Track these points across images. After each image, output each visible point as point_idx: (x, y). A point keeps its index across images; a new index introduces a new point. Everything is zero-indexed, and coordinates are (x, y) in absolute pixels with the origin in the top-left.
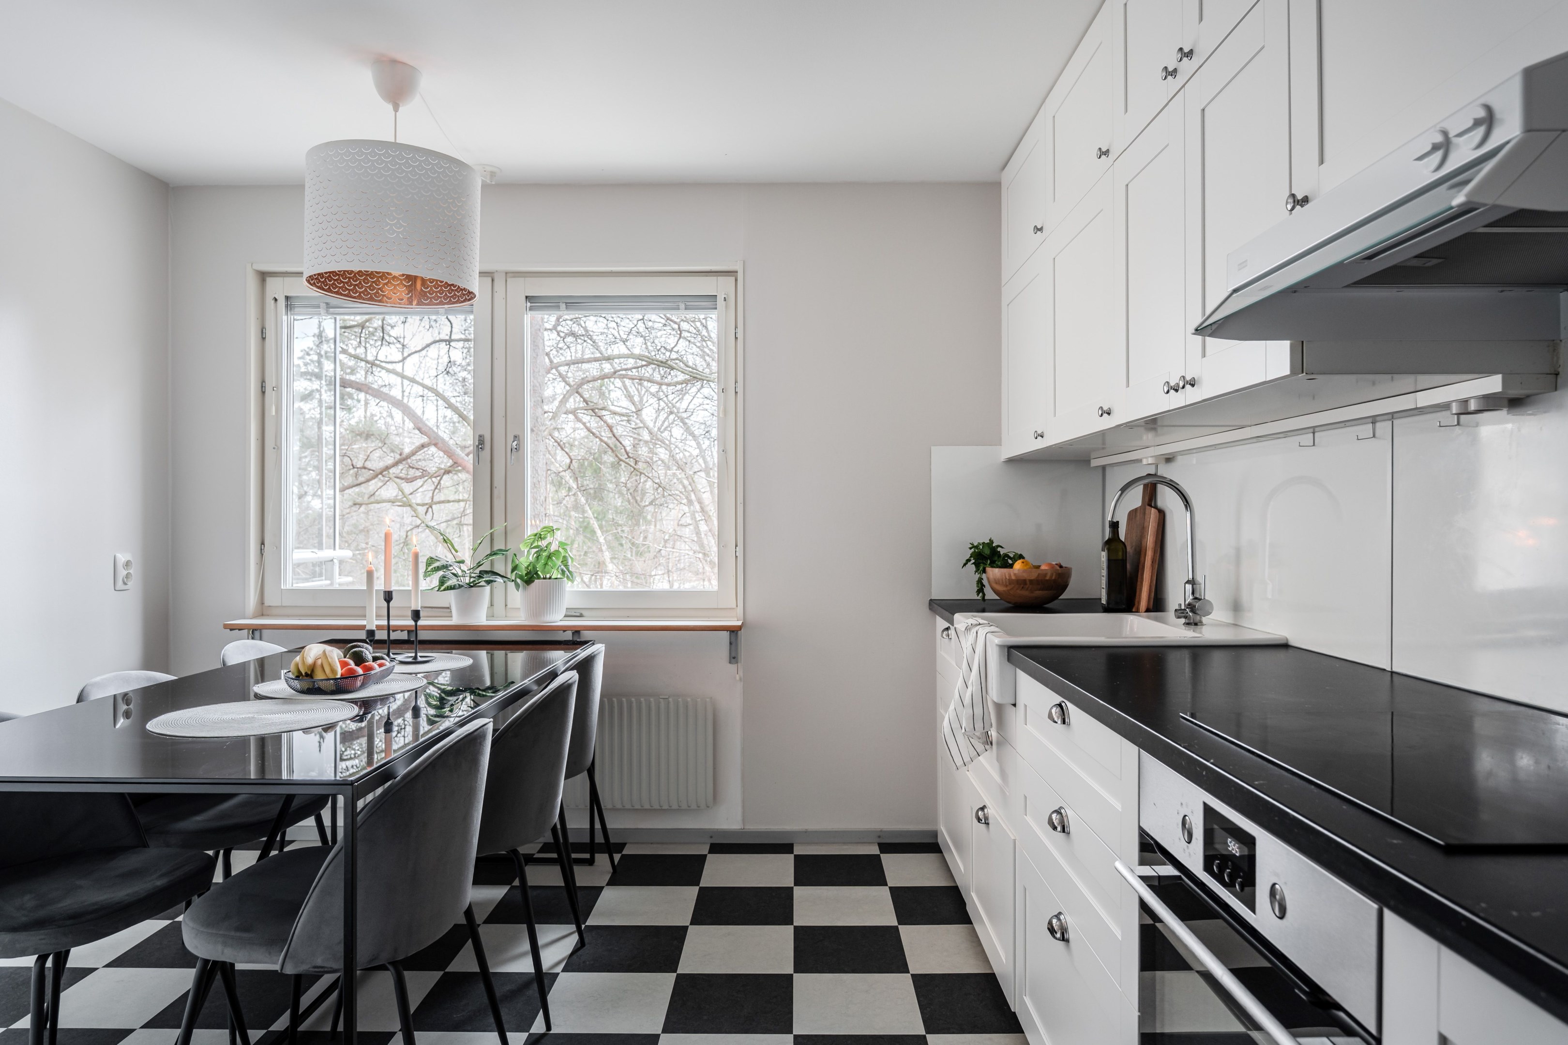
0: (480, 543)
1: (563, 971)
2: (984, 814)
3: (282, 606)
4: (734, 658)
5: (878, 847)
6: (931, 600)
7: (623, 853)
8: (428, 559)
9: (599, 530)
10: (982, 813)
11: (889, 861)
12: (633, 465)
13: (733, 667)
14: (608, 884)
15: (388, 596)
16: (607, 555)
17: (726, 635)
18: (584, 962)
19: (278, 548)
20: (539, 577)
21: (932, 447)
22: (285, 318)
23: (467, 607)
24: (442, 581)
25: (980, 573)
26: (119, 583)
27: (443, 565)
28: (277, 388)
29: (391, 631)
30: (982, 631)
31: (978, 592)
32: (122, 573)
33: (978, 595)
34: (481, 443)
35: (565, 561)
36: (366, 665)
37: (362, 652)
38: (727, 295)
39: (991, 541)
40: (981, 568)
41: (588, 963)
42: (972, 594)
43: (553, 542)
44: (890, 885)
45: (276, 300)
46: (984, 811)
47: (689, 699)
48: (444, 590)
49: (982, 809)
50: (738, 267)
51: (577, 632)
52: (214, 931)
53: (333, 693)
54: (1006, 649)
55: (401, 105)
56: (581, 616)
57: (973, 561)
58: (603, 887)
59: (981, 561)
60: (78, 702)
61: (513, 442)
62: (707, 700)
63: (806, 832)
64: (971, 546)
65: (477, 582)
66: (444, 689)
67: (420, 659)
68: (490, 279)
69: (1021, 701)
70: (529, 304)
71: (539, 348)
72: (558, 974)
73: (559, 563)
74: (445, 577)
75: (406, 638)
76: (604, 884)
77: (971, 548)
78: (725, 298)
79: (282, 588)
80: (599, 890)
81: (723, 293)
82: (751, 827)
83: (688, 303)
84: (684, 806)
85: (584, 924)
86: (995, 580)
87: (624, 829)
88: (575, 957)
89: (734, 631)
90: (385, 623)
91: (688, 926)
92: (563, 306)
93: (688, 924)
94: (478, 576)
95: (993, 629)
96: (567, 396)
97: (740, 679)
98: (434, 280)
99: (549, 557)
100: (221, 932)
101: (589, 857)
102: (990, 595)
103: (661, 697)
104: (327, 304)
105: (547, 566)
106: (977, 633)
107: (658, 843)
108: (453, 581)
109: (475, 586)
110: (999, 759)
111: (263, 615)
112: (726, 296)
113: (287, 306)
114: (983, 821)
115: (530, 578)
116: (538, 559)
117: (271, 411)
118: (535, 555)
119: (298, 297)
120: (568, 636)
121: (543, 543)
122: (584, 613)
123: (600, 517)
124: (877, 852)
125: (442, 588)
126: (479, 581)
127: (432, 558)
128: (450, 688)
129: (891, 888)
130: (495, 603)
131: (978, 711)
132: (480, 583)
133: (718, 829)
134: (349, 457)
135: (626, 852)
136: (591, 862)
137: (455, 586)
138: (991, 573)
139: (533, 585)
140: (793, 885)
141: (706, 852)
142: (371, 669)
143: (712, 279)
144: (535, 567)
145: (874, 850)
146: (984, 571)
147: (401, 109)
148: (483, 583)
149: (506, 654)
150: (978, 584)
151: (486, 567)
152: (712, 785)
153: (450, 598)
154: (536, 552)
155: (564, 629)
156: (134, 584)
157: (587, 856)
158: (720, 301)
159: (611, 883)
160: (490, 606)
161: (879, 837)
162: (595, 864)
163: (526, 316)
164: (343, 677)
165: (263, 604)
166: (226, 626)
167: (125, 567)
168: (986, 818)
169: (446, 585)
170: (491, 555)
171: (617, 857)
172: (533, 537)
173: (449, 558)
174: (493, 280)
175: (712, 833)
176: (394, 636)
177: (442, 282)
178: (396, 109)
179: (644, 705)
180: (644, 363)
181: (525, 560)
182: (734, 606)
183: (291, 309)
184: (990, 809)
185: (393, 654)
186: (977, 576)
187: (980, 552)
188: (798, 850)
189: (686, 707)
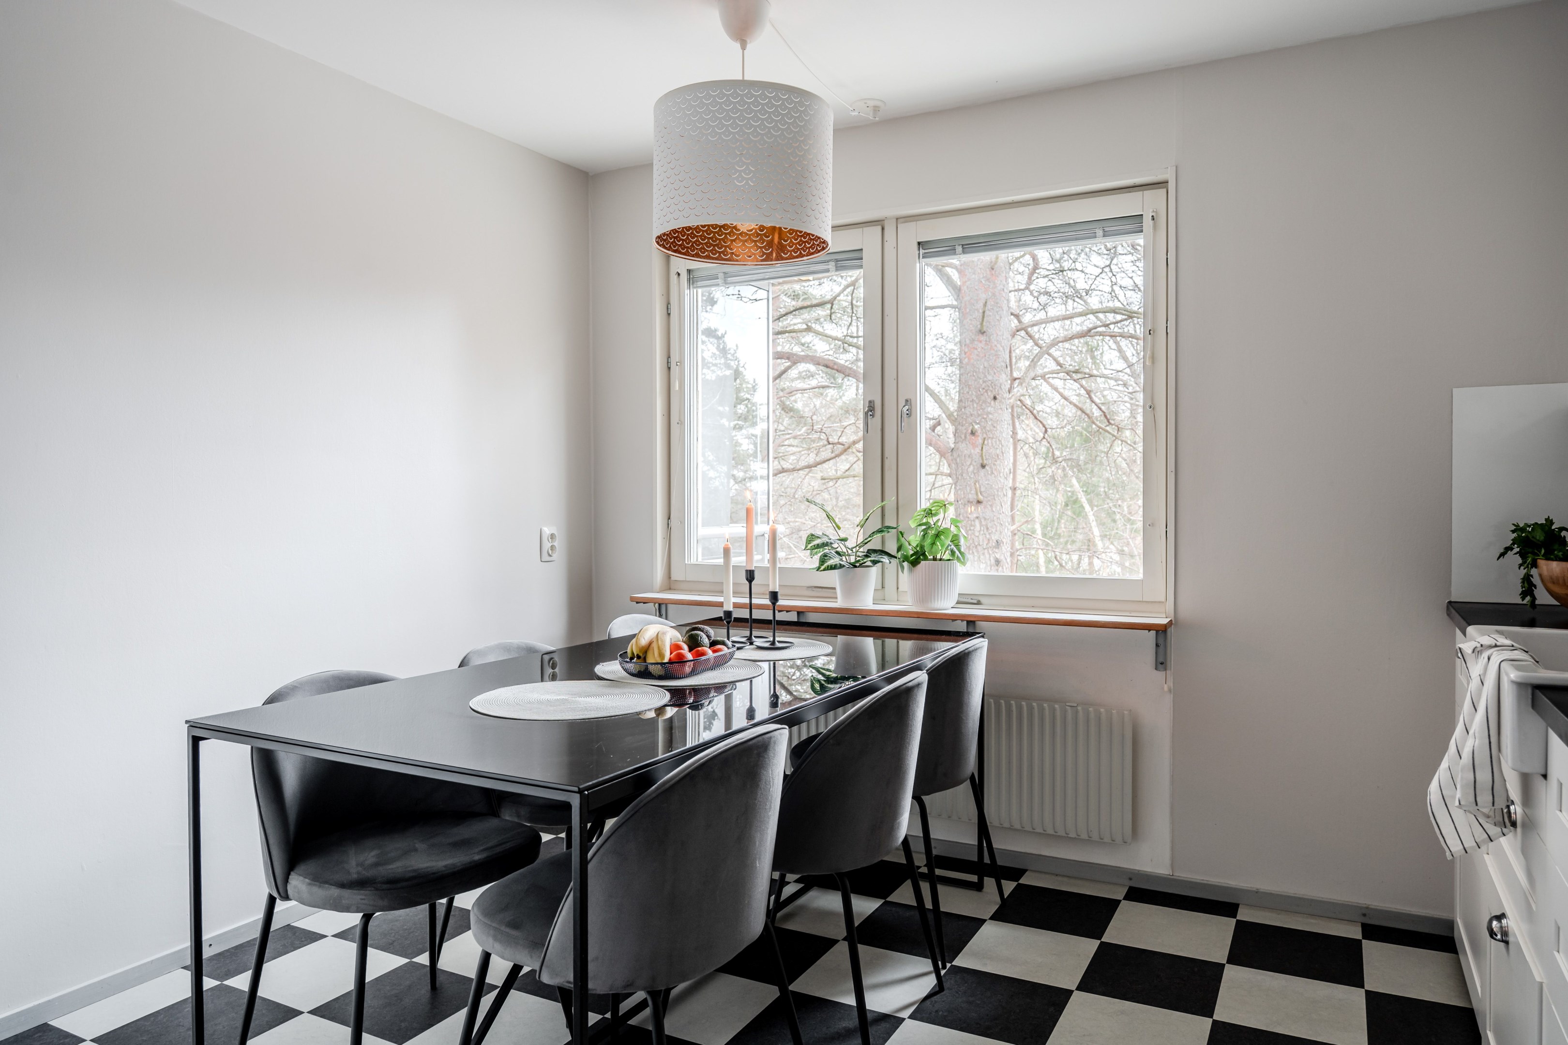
0: (867, 519)
1: (910, 1017)
2: (1501, 927)
3: (686, 581)
4: (1162, 664)
5: (1360, 929)
6: (1450, 602)
7: (1021, 881)
8: (809, 536)
9: (1088, 505)
10: (1498, 925)
11: (1372, 951)
12: (1115, 434)
13: (1160, 675)
14: (992, 918)
15: (750, 576)
16: (1096, 531)
17: (1153, 633)
18: (937, 1011)
19: (682, 522)
20: (926, 559)
21: (1454, 390)
22: (687, 291)
23: (851, 589)
24: (823, 561)
25: (1527, 567)
26: (545, 556)
27: (823, 543)
28: (681, 363)
29: (776, 612)
30: (1497, 657)
31: (1524, 595)
32: (547, 545)
33: (1523, 599)
34: (871, 409)
35: (955, 540)
36: (699, 650)
37: (697, 635)
38: (1156, 212)
39: (1549, 522)
40: (1529, 560)
41: (941, 1013)
42: (1513, 596)
43: (945, 520)
44: (1368, 987)
45: (679, 274)
46: (1501, 922)
47: (1102, 710)
48: (824, 570)
49: (1500, 917)
50: (1170, 176)
51: (971, 622)
52: (489, 923)
53: (660, 678)
54: (1530, 691)
55: (748, 41)
56: (979, 603)
57: (1517, 550)
58: (984, 921)
59: (1530, 550)
60: (459, 667)
61: (904, 406)
62: (1125, 712)
63: (1257, 892)
64: (1513, 528)
65: (862, 562)
66: (829, 675)
67: (778, 645)
68: (879, 228)
69: (1555, 772)
70: (922, 251)
71: (1003, 310)
72: (904, 1019)
73: (948, 542)
74: (826, 556)
75: (796, 620)
76: (987, 916)
77: (1513, 531)
78: (1152, 216)
79: (686, 562)
80: (978, 923)
81: (1151, 210)
82: (1183, 874)
83: (1106, 229)
84: (1095, 837)
85: (951, 962)
86: (1551, 578)
87: (1024, 853)
88: (928, 1002)
89: (1161, 631)
90: (747, 601)
91: (1073, 991)
92: (959, 249)
93: (1074, 988)
94: (864, 556)
95: (1518, 655)
96: (1035, 360)
97: (1170, 691)
98: (793, 230)
99: (937, 536)
100: (494, 925)
101: (976, 881)
102: (1543, 597)
103: (1067, 704)
104: (725, 273)
105: (934, 546)
106: (1489, 659)
107: (1064, 876)
108: (835, 560)
109: (861, 566)
110: (1526, 851)
111: (670, 589)
112: (1154, 214)
113: (689, 280)
114: (1499, 937)
115: (916, 559)
116: (924, 538)
117: (676, 386)
118: (922, 533)
119: (698, 269)
120: (962, 627)
121: (932, 521)
122: (983, 600)
123: (1090, 490)
124: (1358, 936)
125: (823, 568)
126: (865, 561)
127: (812, 535)
128: (834, 675)
129: (1367, 992)
130: (886, 586)
131: (1484, 776)
132: (865, 563)
133: (1139, 871)
134: (825, 433)
135: (1024, 880)
136: (978, 887)
137: (836, 565)
138: (1545, 568)
139: (919, 566)
140: (1225, 962)
141: (1120, 897)
142: (703, 654)
143: (1137, 195)
144: (922, 547)
145: (1355, 932)
146: (1534, 564)
147: (749, 46)
148: (869, 563)
149: (898, 642)
150: (1523, 582)
151: (875, 544)
152: (1131, 816)
153: (833, 578)
154: (923, 530)
155: (954, 618)
156: (560, 557)
157: (974, 878)
158: (1147, 222)
159: (996, 917)
160: (880, 587)
161: (1364, 915)
162: (985, 890)
163: (918, 265)
164: (671, 662)
165: (670, 578)
166: (632, 599)
167: (550, 540)
168: (1505, 933)
169: (826, 565)
170: (880, 531)
171: (1009, 887)
172: (923, 513)
173: (833, 536)
174: (883, 229)
175: (1132, 875)
176: (780, 617)
177: (801, 232)
178: (744, 48)
179: (1047, 712)
180: (1124, 317)
181: (914, 540)
182: (1163, 599)
183: (693, 283)
184: (1509, 918)
185: (755, 637)
186: (1523, 571)
187: (1527, 537)
188: (1244, 915)
189: (1099, 719)
